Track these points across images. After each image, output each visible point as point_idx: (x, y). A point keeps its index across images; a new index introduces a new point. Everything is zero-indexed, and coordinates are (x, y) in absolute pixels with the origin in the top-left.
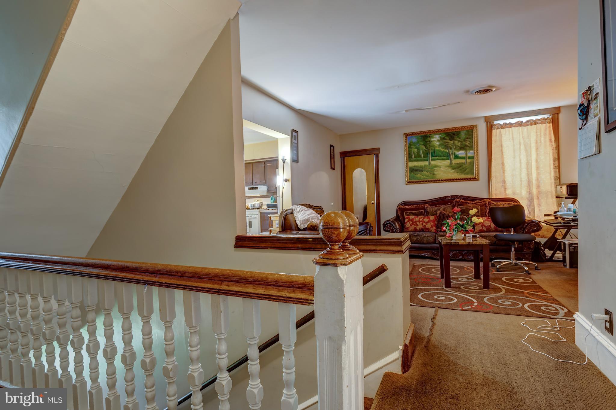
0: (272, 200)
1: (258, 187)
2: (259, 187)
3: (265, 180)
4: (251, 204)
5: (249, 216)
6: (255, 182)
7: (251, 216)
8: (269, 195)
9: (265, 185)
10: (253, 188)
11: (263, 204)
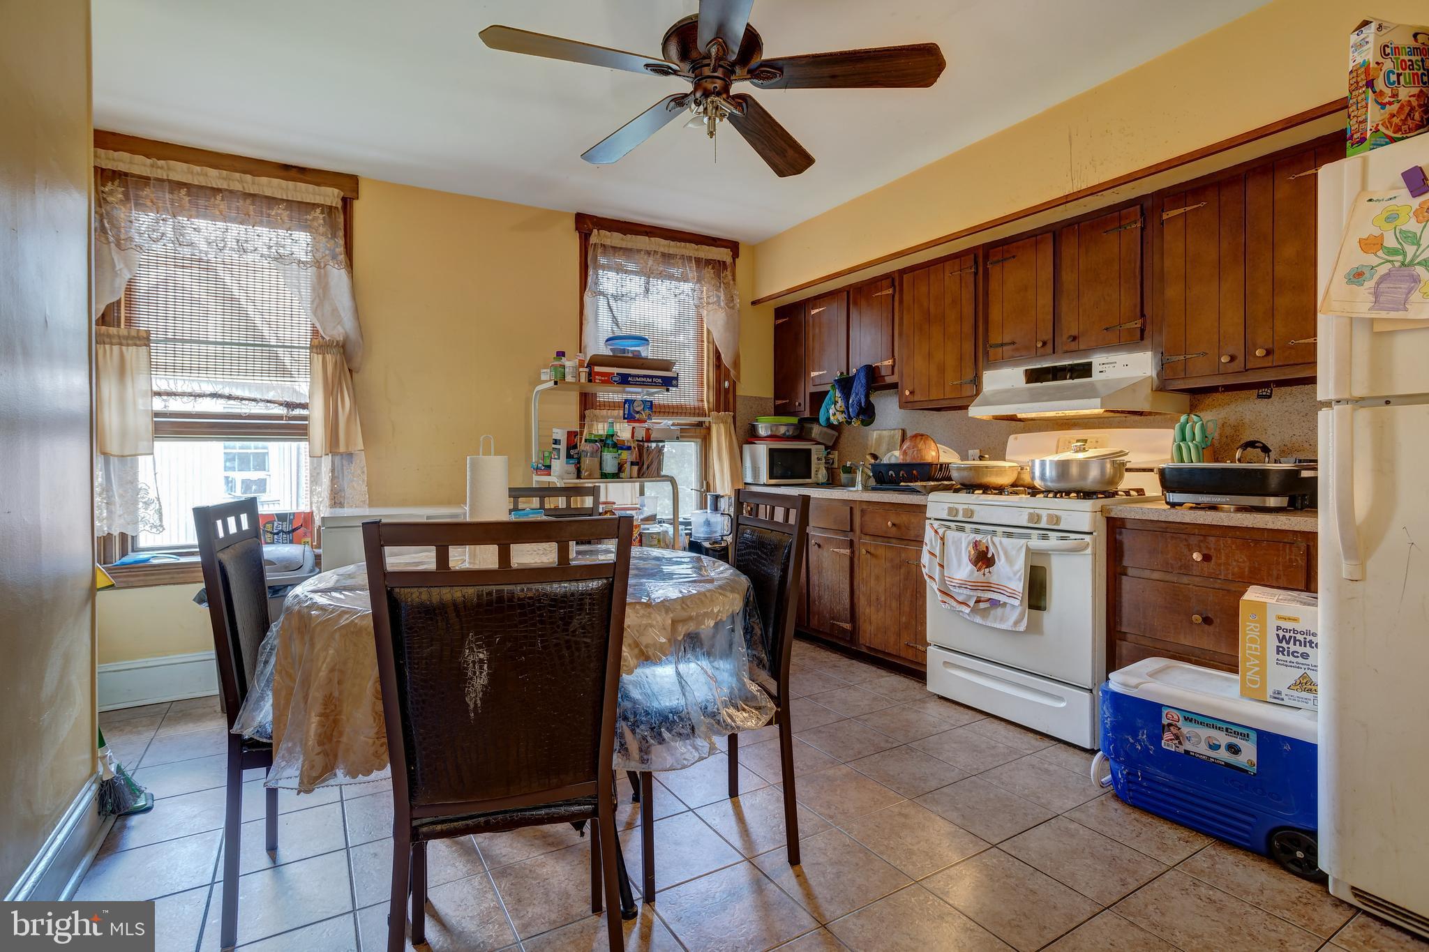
0: (1184, 439)
1: (1090, 364)
2: (1097, 360)
3: (1143, 315)
4: (1043, 463)
5: (1028, 537)
6: (1074, 332)
7: (1045, 537)
8: (1168, 403)
9: (1144, 349)
10: (1055, 373)
11: (1129, 466)
